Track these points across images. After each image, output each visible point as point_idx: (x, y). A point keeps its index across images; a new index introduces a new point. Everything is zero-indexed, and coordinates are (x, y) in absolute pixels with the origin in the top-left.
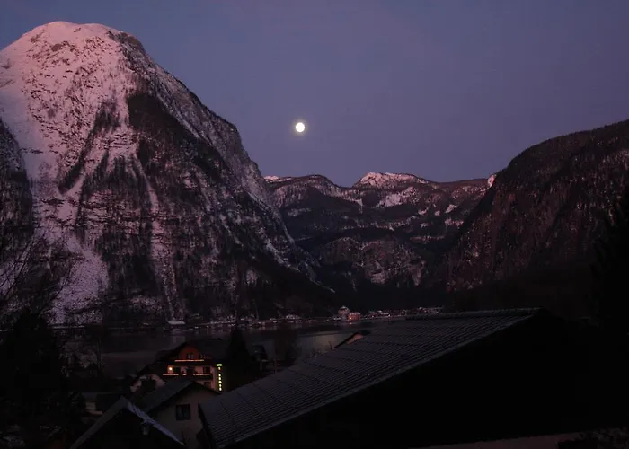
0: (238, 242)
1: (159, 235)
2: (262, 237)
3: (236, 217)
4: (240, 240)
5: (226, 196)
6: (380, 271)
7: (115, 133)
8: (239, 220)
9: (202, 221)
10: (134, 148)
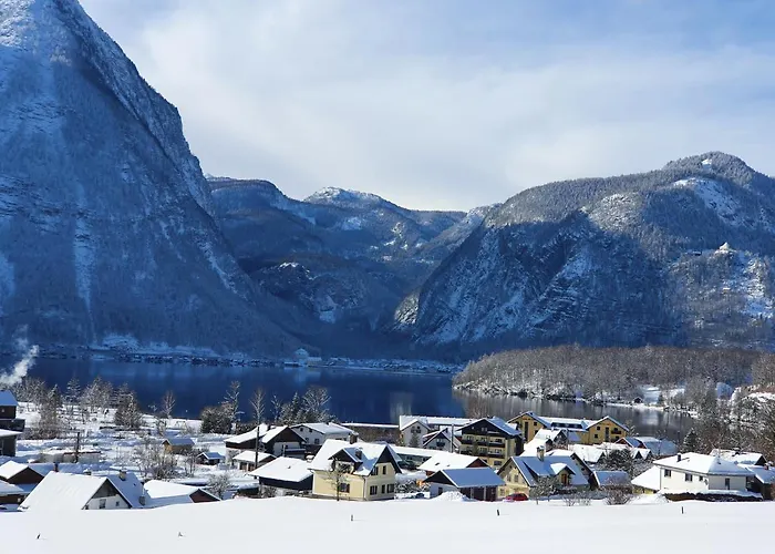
0: (180, 257)
1: (85, 237)
2: (207, 253)
3: (178, 228)
4: (182, 255)
5: (168, 199)
6: (330, 309)
7: (36, 100)
8: (182, 231)
9: (139, 226)
10: (59, 122)
